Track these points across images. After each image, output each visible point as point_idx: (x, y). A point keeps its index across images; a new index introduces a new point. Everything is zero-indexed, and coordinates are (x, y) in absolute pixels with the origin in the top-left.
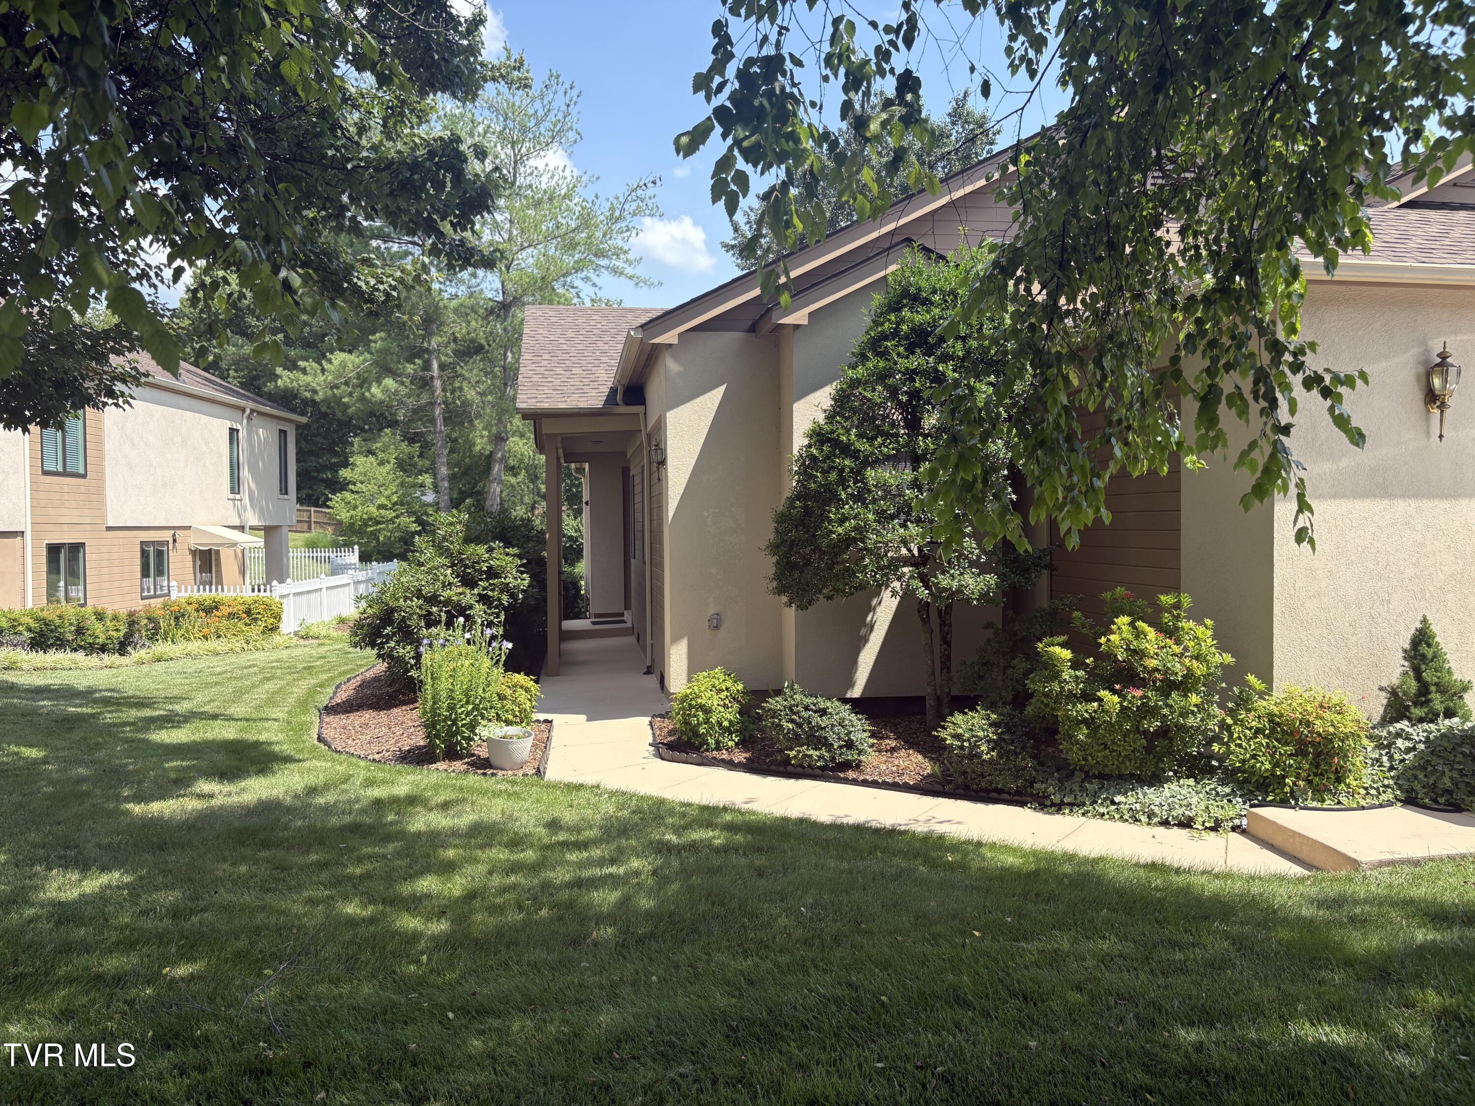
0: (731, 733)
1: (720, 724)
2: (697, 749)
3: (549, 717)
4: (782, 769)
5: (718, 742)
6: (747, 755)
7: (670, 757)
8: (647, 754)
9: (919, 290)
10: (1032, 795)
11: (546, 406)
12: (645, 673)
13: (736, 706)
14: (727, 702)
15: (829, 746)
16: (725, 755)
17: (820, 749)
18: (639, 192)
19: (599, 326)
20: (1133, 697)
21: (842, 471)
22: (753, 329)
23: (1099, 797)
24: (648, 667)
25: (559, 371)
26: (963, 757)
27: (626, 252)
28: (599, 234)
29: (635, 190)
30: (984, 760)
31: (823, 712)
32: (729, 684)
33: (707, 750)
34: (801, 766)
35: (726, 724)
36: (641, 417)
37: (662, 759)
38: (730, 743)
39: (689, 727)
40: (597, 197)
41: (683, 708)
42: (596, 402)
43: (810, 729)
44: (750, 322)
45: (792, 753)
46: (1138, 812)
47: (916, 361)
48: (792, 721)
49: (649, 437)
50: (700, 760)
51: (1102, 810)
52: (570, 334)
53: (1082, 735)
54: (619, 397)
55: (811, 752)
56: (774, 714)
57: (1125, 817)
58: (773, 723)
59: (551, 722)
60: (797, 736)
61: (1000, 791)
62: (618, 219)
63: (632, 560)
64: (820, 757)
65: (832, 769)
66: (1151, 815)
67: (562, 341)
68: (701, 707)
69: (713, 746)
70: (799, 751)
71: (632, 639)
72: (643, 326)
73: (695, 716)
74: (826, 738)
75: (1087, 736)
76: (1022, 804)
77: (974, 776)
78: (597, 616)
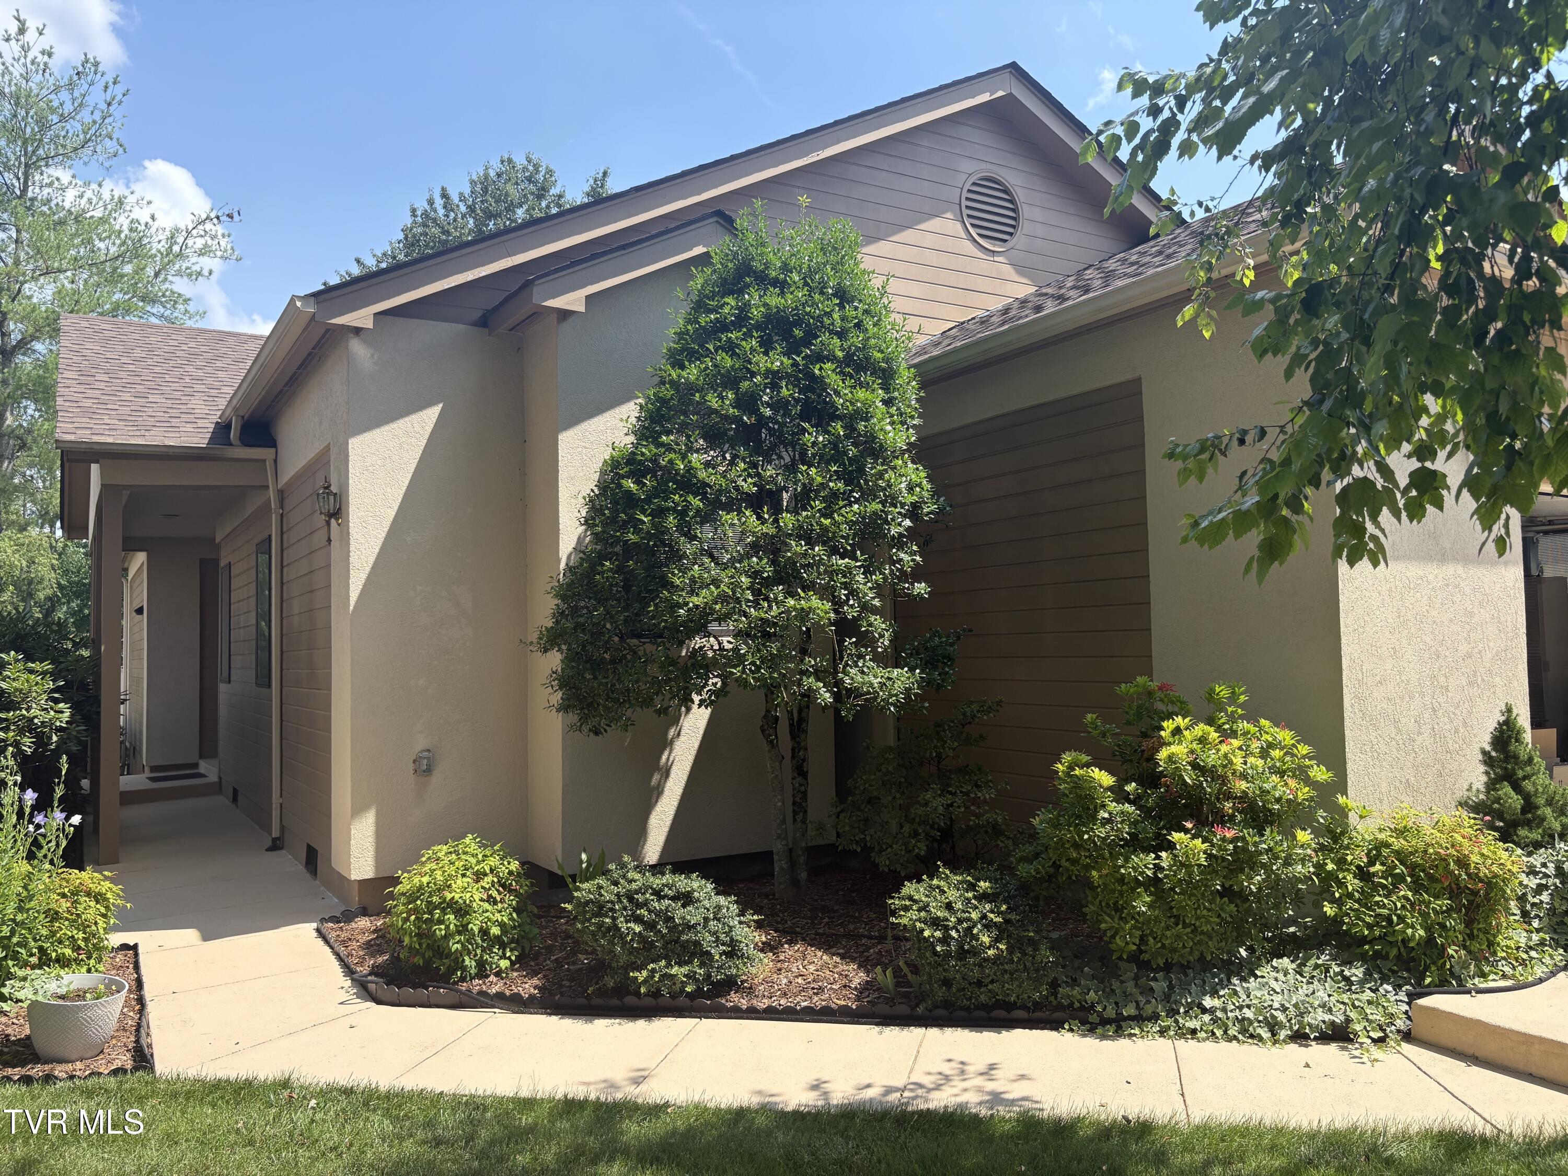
0: (503, 946)
1: (484, 932)
2: (444, 979)
3: (129, 938)
4: (615, 1002)
5: (481, 964)
6: (535, 981)
7: (395, 999)
8: (344, 996)
9: (767, 265)
10: (1060, 1008)
11: (110, 440)
12: (269, 849)
13: (511, 900)
14: (494, 893)
15: (705, 958)
16: (495, 986)
17: (689, 962)
18: (208, 226)
19: (184, 347)
20: (1223, 839)
21: (682, 514)
22: (484, 322)
23: (1180, 1003)
24: (274, 840)
25: (126, 396)
26: (947, 955)
27: (187, 301)
28: (150, 272)
29: (204, 222)
30: (987, 960)
31: (687, 899)
32: (494, 861)
33: (463, 979)
34: (656, 994)
35: (495, 931)
36: (269, 465)
37: (379, 1002)
38: (504, 964)
39: (425, 942)
40: (153, 218)
41: (416, 910)
42: (196, 440)
43: (671, 930)
44: (479, 314)
45: (642, 975)
46: (1251, 1022)
47: (777, 361)
48: (638, 920)
49: (282, 495)
50: (453, 998)
51: (1192, 1024)
52: (138, 353)
53: (1142, 904)
54: (233, 434)
55: (675, 970)
56: (600, 908)
57: (1232, 1032)
58: (600, 925)
59: (135, 948)
60: (647, 945)
61: (1009, 1007)
62: (180, 255)
63: (223, 687)
64: (690, 976)
65: (710, 995)
66: (1273, 1026)
67: (124, 360)
68: (452, 904)
69: (473, 971)
70: (653, 971)
71: (223, 801)
72: (315, 295)
73: (441, 922)
74: (697, 943)
75: (1150, 906)
76: (1055, 1025)
77: (964, 984)
78: (153, 769)
